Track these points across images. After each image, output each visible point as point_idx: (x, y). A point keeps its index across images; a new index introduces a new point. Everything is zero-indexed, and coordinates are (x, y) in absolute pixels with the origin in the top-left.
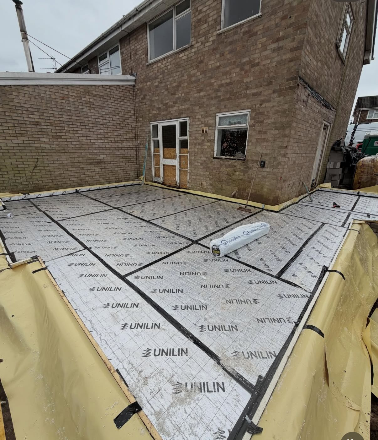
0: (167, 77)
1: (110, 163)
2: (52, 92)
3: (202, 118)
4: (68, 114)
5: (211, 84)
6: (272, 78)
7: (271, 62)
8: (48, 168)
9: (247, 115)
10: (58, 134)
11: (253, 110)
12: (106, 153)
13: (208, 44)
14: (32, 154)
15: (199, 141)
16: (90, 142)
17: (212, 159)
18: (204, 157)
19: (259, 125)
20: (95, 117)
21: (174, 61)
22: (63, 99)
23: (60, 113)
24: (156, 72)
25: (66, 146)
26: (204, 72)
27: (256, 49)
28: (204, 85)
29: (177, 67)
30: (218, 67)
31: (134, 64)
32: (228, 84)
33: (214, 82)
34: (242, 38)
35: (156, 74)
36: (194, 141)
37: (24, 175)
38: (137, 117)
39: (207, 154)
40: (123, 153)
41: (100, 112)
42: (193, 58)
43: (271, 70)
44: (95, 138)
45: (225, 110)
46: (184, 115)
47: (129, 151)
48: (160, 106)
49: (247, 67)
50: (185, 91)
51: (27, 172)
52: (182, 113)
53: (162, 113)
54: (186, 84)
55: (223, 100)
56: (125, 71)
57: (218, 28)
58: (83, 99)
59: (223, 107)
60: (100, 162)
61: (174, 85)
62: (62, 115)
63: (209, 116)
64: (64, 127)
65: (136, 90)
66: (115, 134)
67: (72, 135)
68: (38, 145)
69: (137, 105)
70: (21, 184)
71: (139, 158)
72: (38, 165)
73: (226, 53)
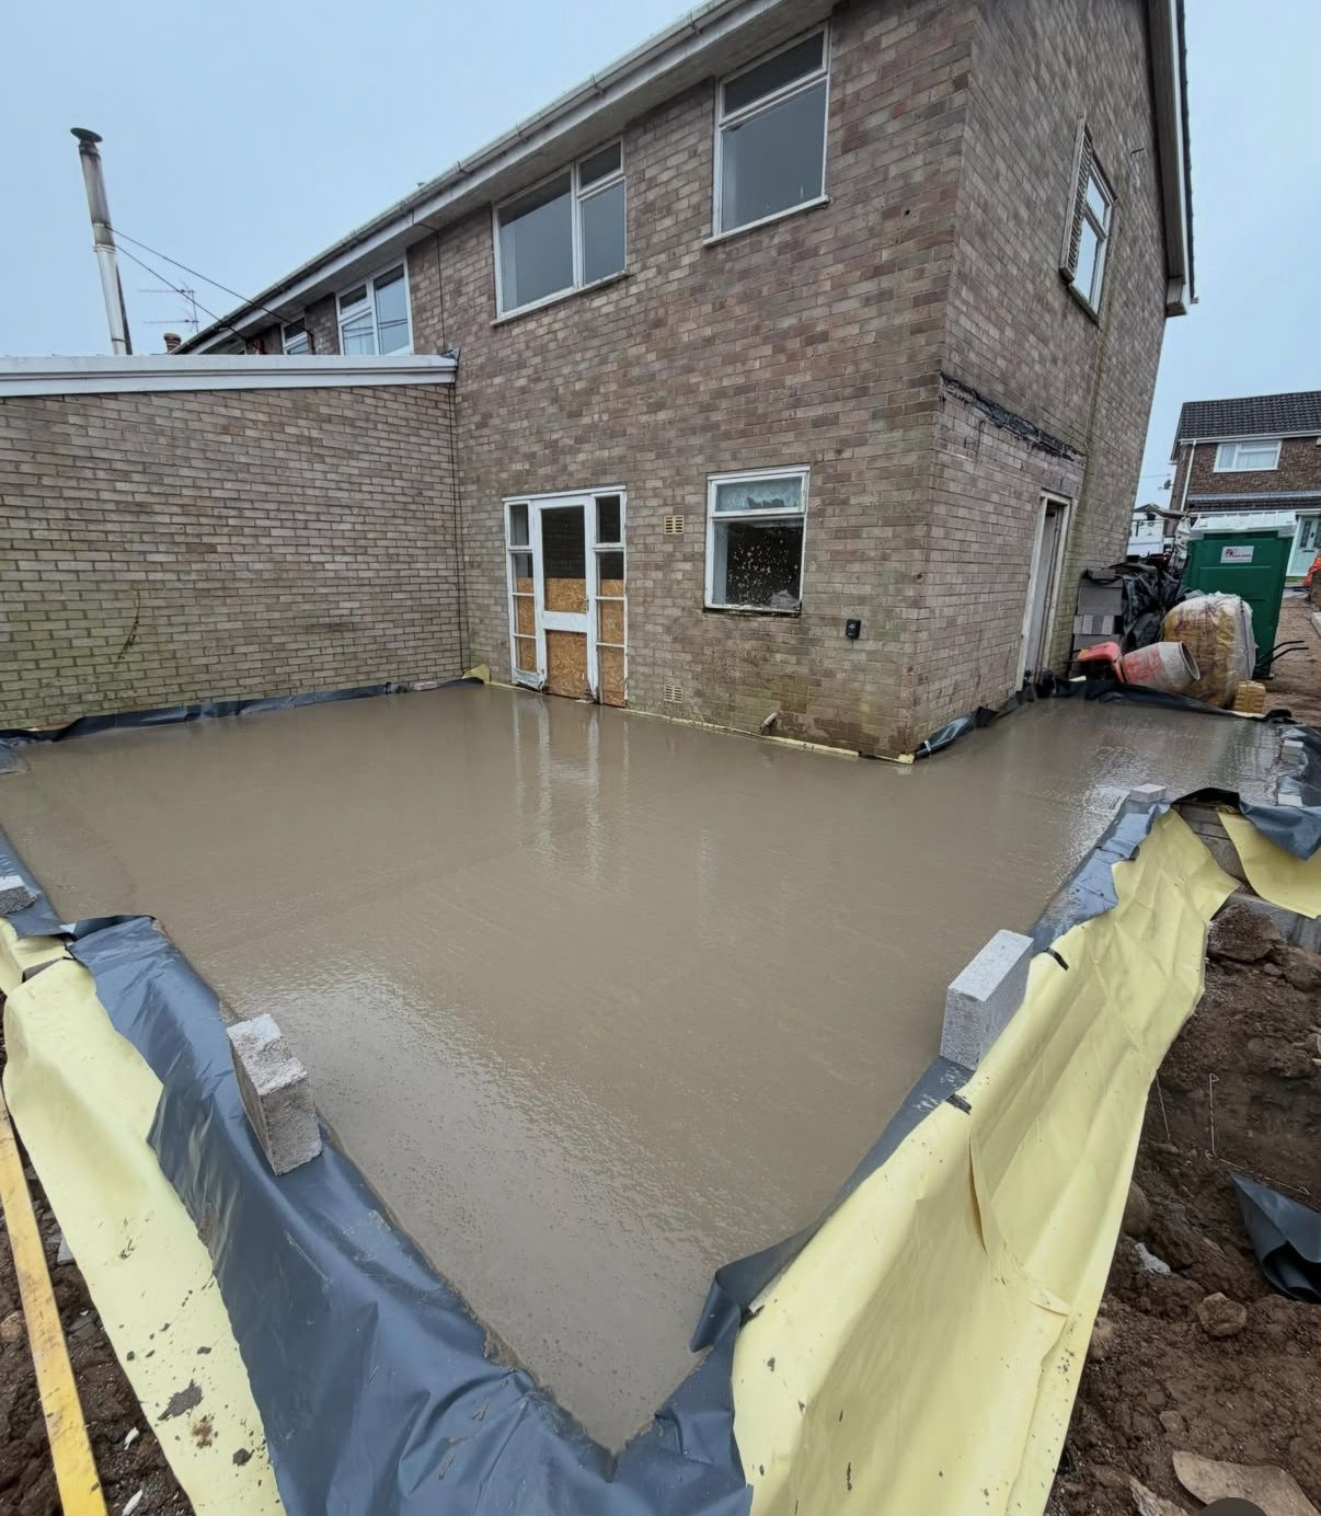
0: (554, 364)
1: (371, 625)
2: (190, 411)
3: (665, 487)
4: (241, 476)
5: (690, 390)
6: (865, 377)
7: (862, 333)
8: (171, 647)
9: (799, 480)
10: (206, 539)
11: (817, 466)
12: (360, 596)
13: (676, 274)
14: (118, 605)
15: (658, 558)
16: (309, 562)
17: (700, 612)
18: (674, 605)
19: (837, 511)
20: (326, 484)
21: (576, 318)
22: (225, 430)
23: (217, 475)
24: (522, 346)
25: (231, 576)
26: (667, 354)
27: (817, 295)
28: (670, 392)
29: (585, 334)
30: (709, 341)
31: (451, 321)
32: (740, 390)
33: (698, 384)
34: (774, 263)
35: (519, 354)
36: (643, 557)
37: (90, 670)
38: (462, 482)
39: (683, 596)
40: (415, 595)
41: (341, 469)
42: (633, 311)
43: (862, 354)
44: (327, 550)
45: (733, 465)
46: (609, 479)
47: (435, 587)
48: (535, 448)
49: (794, 344)
50: (612, 405)
51: (100, 660)
52: (604, 472)
53: (542, 471)
54: (614, 387)
55: (727, 436)
56: (422, 341)
57: (705, 230)
58: (289, 430)
59: (728, 456)
60: (337, 625)
61: (578, 386)
62: (222, 480)
63: (686, 481)
64: (227, 517)
65: (459, 399)
66: (390, 535)
67: (250, 541)
68: (142, 576)
69: (461, 445)
70: (79, 699)
71: (467, 610)
72: (137, 639)
73: (731, 302)
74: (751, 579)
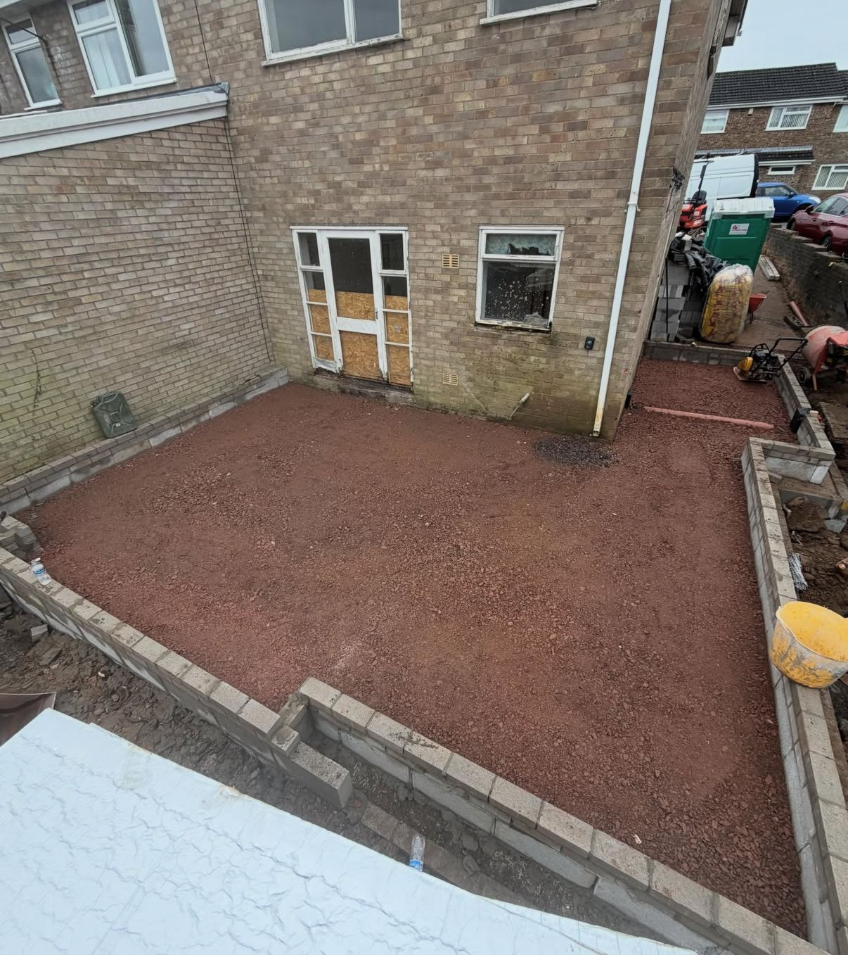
0: (333, 112)
1: (205, 339)
2: (25, 176)
3: (442, 231)
4: (83, 231)
5: (466, 155)
6: (615, 164)
7: (615, 127)
8: (69, 389)
9: (554, 236)
10: (71, 294)
11: (570, 228)
12: (194, 318)
13: (451, 47)
14: (20, 364)
15: (438, 285)
16: (152, 297)
17: (472, 325)
18: (451, 320)
19: (584, 262)
20: (150, 228)
21: (353, 72)
22: (59, 191)
23: (63, 234)
24: (298, 91)
25: (98, 322)
26: (444, 119)
27: (581, 88)
28: (447, 154)
29: (363, 89)
30: (482, 114)
31: (215, 54)
32: (509, 160)
33: (473, 150)
34: (545, 52)
35: (295, 98)
36: (424, 283)
37: (15, 422)
38: (247, 208)
39: (458, 313)
40: (230, 308)
41: (159, 211)
42: (410, 74)
43: (614, 145)
44: (162, 285)
45: (502, 220)
46: (391, 220)
47: (241, 299)
48: (319, 186)
49: (558, 128)
50: (391, 158)
51: (20, 412)
52: (388, 214)
53: (327, 207)
54: (393, 142)
55: (497, 196)
56: (184, 69)
57: (480, 9)
58: (110, 181)
59: (498, 213)
60: (183, 344)
61: (358, 137)
62: (70, 238)
63: (462, 229)
64: (83, 271)
65: (234, 132)
66: (204, 263)
67: (105, 288)
68: (30, 336)
69: (241, 175)
70: (15, 445)
71: (266, 313)
72: (43, 389)
73: (503, 82)
74: (512, 304)
